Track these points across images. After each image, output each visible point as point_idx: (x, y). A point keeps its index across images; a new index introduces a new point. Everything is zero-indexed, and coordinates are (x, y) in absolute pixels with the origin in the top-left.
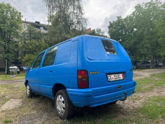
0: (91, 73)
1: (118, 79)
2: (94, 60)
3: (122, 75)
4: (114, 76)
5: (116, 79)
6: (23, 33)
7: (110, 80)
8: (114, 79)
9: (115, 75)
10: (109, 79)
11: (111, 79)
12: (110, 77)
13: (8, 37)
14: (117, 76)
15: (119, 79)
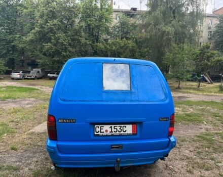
0: (60, 121)
1: (118, 132)
2: (69, 101)
3: (133, 127)
4: (111, 127)
5: (114, 133)
6: (113, 27)
7: (99, 133)
8: (108, 133)
9: (113, 126)
10: (97, 131)
11: (101, 132)
12: (101, 129)
13: (97, 34)
14: (118, 128)
15: (122, 132)
